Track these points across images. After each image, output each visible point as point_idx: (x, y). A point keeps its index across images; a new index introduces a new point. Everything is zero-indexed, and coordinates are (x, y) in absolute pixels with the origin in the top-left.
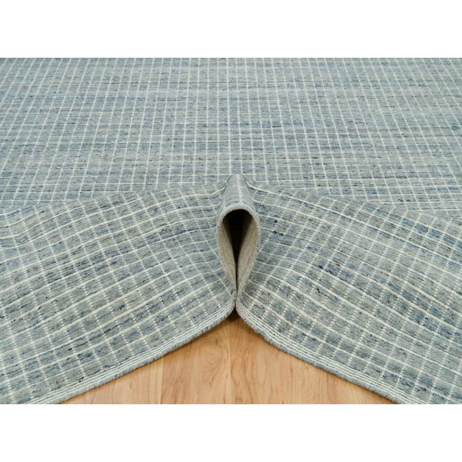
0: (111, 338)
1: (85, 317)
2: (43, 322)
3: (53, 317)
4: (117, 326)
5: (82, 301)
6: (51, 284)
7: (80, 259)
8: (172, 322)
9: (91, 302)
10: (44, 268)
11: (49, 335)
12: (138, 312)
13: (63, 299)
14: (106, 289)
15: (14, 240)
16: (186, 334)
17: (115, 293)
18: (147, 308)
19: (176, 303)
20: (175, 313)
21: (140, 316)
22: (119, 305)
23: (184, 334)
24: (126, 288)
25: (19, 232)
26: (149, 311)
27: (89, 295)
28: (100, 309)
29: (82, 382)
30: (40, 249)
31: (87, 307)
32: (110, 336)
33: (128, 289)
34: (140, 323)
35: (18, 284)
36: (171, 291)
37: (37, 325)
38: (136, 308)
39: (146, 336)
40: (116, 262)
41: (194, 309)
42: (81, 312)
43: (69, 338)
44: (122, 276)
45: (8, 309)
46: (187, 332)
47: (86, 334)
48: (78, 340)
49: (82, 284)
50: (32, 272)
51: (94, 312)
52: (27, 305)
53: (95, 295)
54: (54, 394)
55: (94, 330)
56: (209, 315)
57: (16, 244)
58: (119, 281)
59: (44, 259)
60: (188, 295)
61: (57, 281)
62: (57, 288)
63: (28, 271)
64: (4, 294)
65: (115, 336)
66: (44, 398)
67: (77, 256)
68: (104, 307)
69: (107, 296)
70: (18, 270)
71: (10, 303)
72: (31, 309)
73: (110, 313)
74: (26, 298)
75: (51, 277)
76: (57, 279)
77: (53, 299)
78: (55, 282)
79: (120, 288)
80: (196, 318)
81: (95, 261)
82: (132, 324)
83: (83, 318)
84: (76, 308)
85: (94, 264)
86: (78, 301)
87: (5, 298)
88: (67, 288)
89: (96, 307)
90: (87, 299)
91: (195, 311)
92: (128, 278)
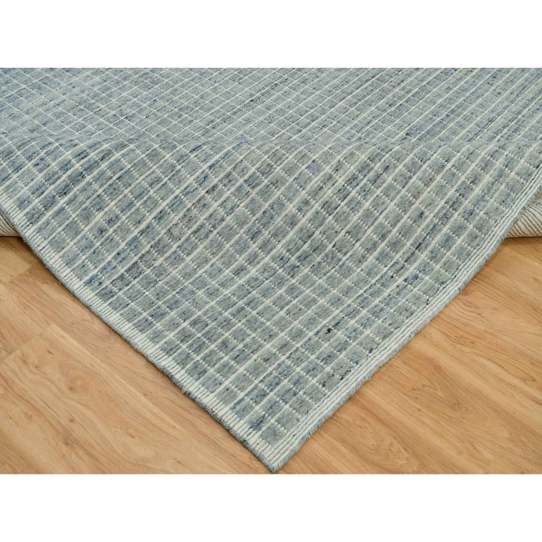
0: (426, 252)
1: (388, 239)
2: (344, 258)
3: (353, 250)
4: (425, 238)
5: (376, 224)
6: (332, 215)
7: (347, 173)
8: (481, 213)
9: (386, 220)
10: (314, 199)
11: (359, 270)
12: (441, 215)
13: (355, 227)
14: (395, 201)
15: (258, 173)
16: (504, 221)
17: (407, 203)
18: (448, 207)
19: (475, 192)
20: (480, 203)
21: (446, 217)
22: (417, 213)
23: (502, 222)
24: (416, 194)
25: (258, 161)
26: (451, 209)
27: (381, 214)
28: (399, 225)
29: (429, 305)
30: (295, 176)
31: (385, 227)
32: (424, 250)
33: (419, 193)
34: (448, 226)
35: (297, 228)
36: (464, 182)
37: (340, 263)
38: (436, 211)
39: (462, 238)
40: (388, 166)
41: (497, 193)
42: (380, 236)
43: (383, 266)
44: (404, 181)
45: (299, 257)
46: (504, 218)
47: (398, 256)
48: (393, 265)
49: (367, 204)
50: (304, 208)
51: (395, 230)
52: (318, 247)
53: (386, 212)
54: (412, 321)
55: (404, 249)
56: (516, 195)
57: (263, 178)
58: (404, 187)
59: (308, 188)
60: (485, 181)
61: (338, 209)
62: (342, 218)
63: (300, 210)
64: (287, 244)
65: (429, 249)
66: (405, 327)
67: (341, 172)
68: (403, 221)
69: (400, 209)
70: (287, 211)
71: (299, 250)
72: (325, 250)
73: (411, 226)
74: (314, 239)
75: (329, 207)
76: (336, 208)
77: (344, 232)
78: (336, 211)
79: (410, 195)
80: (505, 202)
81: (365, 172)
82: (440, 230)
83: (386, 241)
84: (373, 233)
85: (365, 176)
86: (372, 224)
87: (290, 247)
88: (353, 214)
89: (394, 225)
90: (381, 219)
91: (500, 195)
92: (412, 181)
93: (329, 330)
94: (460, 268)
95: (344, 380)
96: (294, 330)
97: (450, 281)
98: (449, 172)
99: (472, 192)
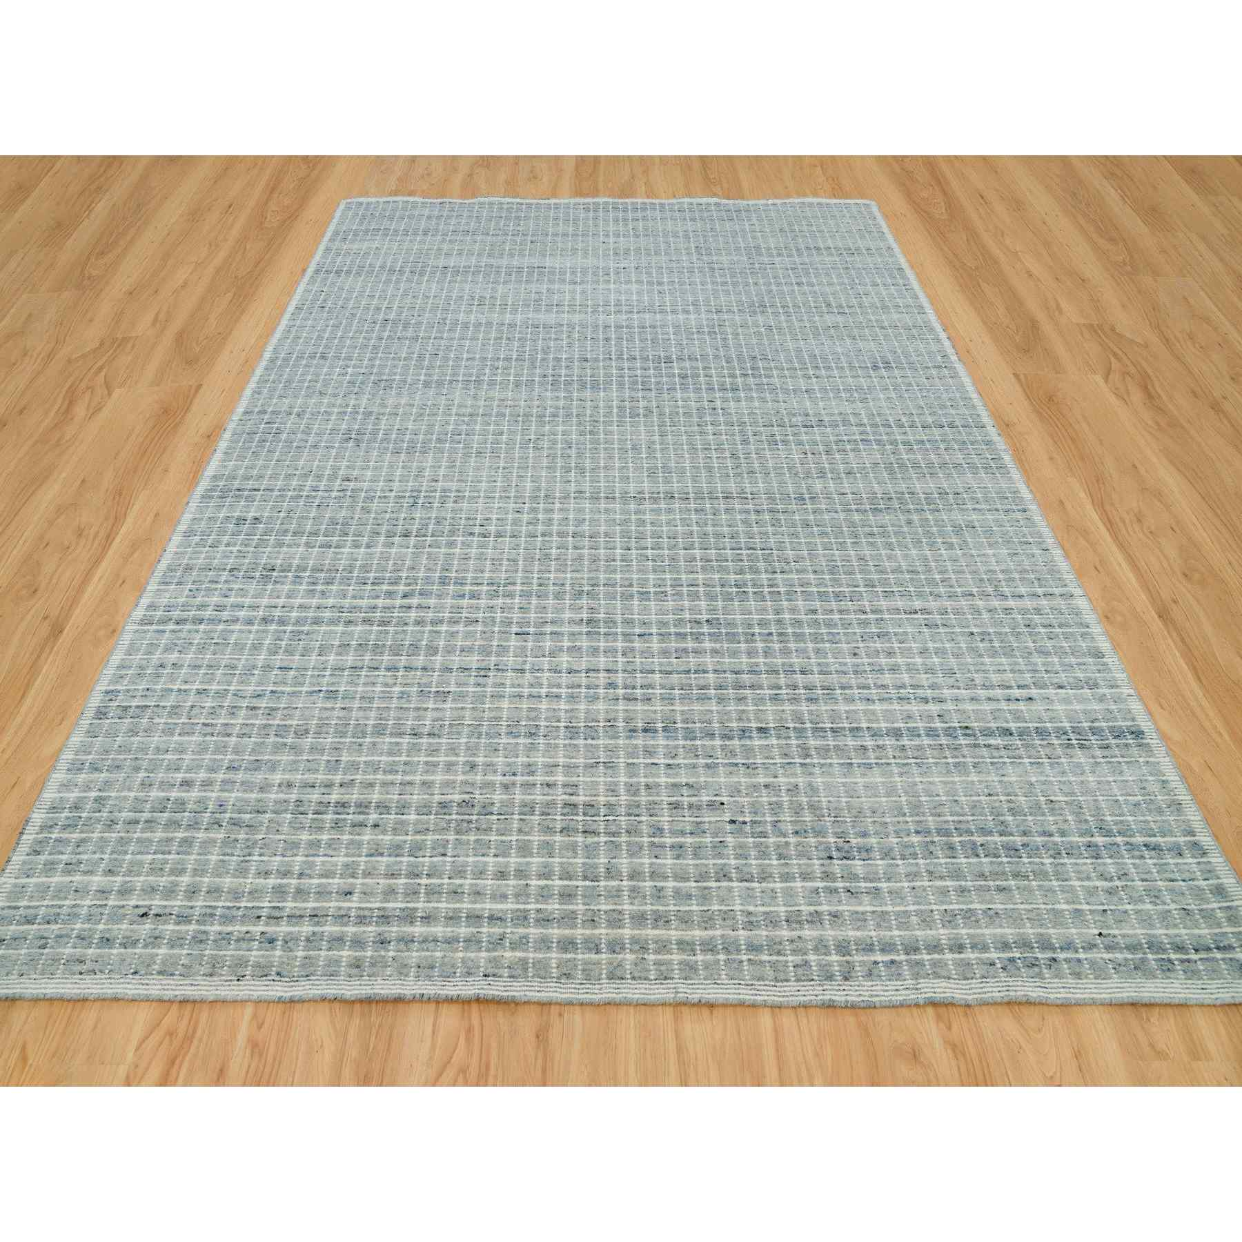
0: (311, 929)
1: (302, 881)
3: (270, 859)
4: (327, 916)
5: (311, 859)
6: (293, 816)
7: (345, 796)
8: (391, 954)
9: (320, 865)
10: (299, 789)
11: (250, 880)
12: (362, 913)
13: (294, 843)
14: (347, 859)
17: (353, 871)
18: (376, 914)
19: (413, 929)
20: (402, 943)
21: (362, 920)
22: (347, 888)
24: (368, 873)
26: (375, 919)
27: (324, 856)
28: (324, 881)
29: (239, 983)
31: (312, 869)
32: (312, 925)
33: (372, 874)
34: (354, 929)
35: (260, 795)
36: (416, 909)
38: (363, 905)
39: (350, 953)
40: (380, 826)
41: (427, 953)
42: (301, 871)
43: (267, 899)
44: (375, 852)
48: (275, 908)
49: (325, 837)
50: (283, 788)
51: (315, 881)
53: (330, 859)
54: (201, 983)
58: (367, 856)
59: (306, 776)
60: (433, 929)
61: (302, 816)
62: (297, 826)
63: (280, 785)
65: (316, 929)
66: (187, 982)
67: (344, 790)
68: (330, 881)
69: (341, 869)
73: (331, 893)
74: (259, 817)
75: (299, 807)
76: (303, 814)
77: (283, 837)
78: (299, 816)
79: (363, 867)
81: (359, 811)
82: (344, 925)
83: (299, 881)
84: (299, 863)
85: (354, 813)
86: (308, 856)
88: (306, 832)
89: (321, 876)
90: (319, 860)
91: (426, 958)
92: (379, 859)
93: (145, 915)
94: (312, 978)
95: (81, 977)
96: (129, 885)
97: (287, 979)
98: (416, 887)
99: (408, 924)
